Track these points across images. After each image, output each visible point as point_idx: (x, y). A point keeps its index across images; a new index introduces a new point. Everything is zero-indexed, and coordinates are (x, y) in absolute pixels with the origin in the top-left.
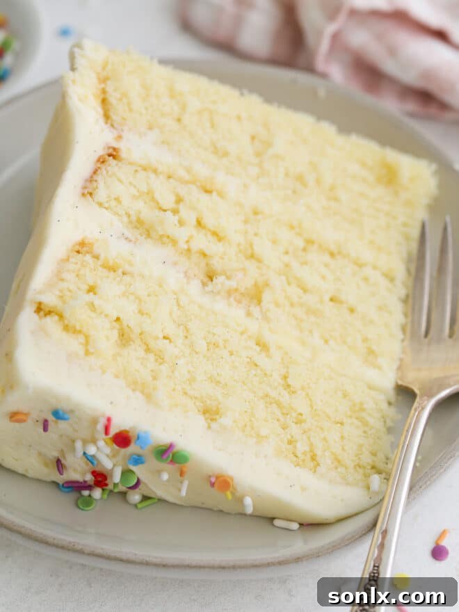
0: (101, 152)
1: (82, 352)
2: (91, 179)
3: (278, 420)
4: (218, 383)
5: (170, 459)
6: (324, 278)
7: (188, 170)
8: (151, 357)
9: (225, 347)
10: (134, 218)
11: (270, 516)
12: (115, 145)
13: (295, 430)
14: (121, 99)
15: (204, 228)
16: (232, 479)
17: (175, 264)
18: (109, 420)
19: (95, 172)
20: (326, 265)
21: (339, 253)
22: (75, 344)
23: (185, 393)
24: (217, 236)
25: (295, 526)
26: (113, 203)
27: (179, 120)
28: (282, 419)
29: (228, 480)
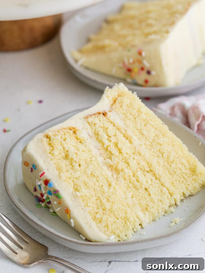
0: (101, 111)
1: (48, 152)
2: (91, 115)
3: (98, 206)
4: (86, 185)
5: (56, 195)
6: (147, 182)
7: (126, 131)
8: (70, 166)
9: (97, 178)
10: (97, 132)
11: (80, 232)
12: (107, 112)
13: (100, 211)
14: (120, 103)
15: (117, 147)
16: (70, 211)
17: (99, 149)
18: (44, 173)
19: (94, 114)
20: (151, 180)
21: (159, 179)
22: (48, 148)
23: (73, 181)
24: (120, 152)
25: (84, 238)
26: (93, 125)
27: (135, 118)
28: (99, 206)
29: (69, 210)
